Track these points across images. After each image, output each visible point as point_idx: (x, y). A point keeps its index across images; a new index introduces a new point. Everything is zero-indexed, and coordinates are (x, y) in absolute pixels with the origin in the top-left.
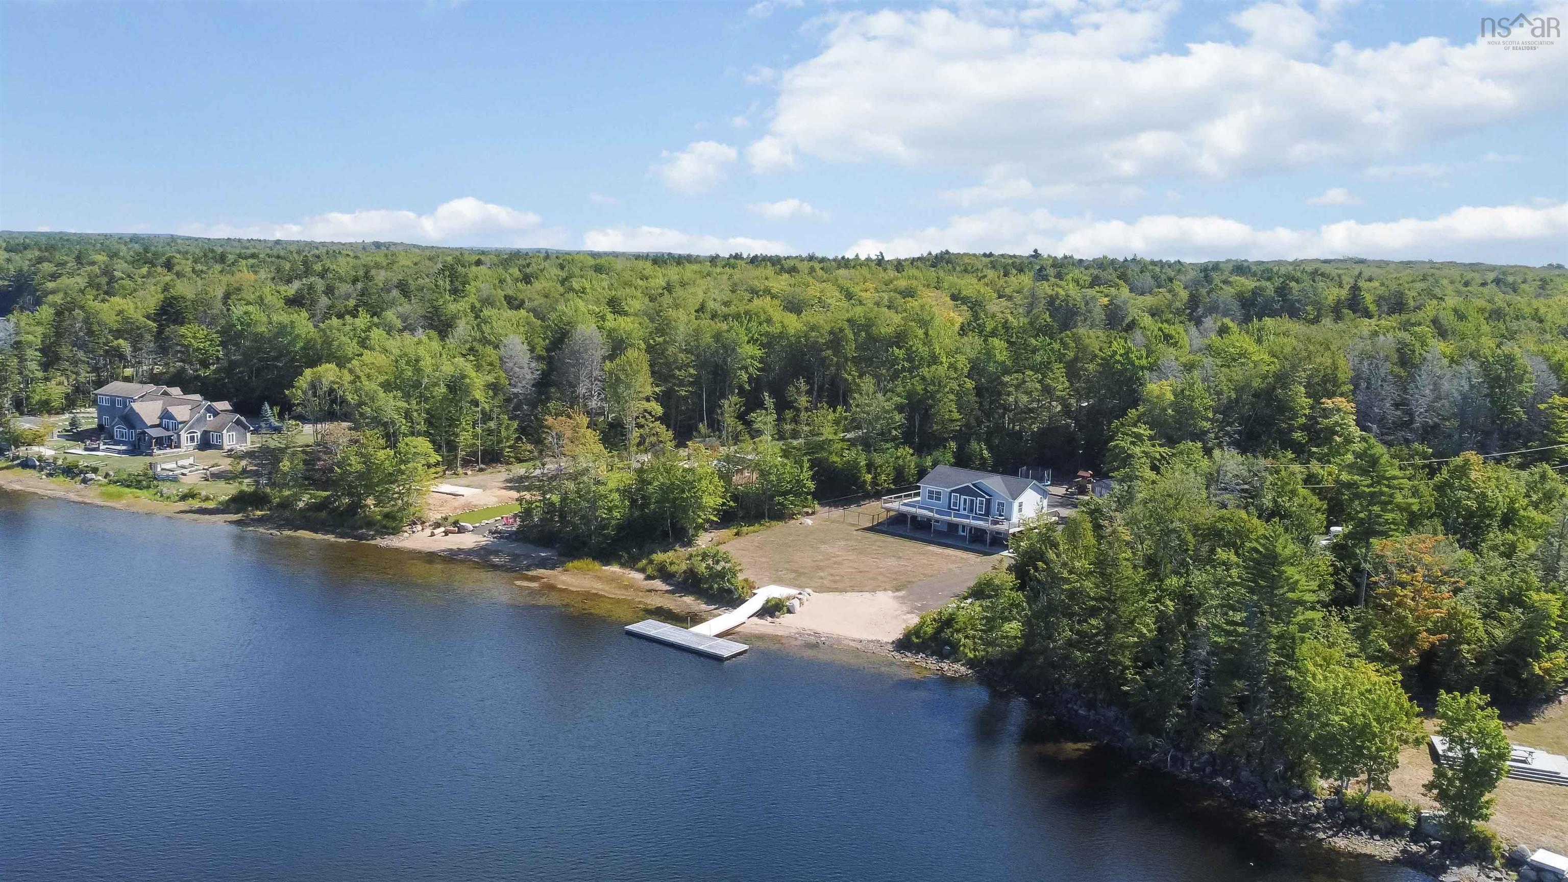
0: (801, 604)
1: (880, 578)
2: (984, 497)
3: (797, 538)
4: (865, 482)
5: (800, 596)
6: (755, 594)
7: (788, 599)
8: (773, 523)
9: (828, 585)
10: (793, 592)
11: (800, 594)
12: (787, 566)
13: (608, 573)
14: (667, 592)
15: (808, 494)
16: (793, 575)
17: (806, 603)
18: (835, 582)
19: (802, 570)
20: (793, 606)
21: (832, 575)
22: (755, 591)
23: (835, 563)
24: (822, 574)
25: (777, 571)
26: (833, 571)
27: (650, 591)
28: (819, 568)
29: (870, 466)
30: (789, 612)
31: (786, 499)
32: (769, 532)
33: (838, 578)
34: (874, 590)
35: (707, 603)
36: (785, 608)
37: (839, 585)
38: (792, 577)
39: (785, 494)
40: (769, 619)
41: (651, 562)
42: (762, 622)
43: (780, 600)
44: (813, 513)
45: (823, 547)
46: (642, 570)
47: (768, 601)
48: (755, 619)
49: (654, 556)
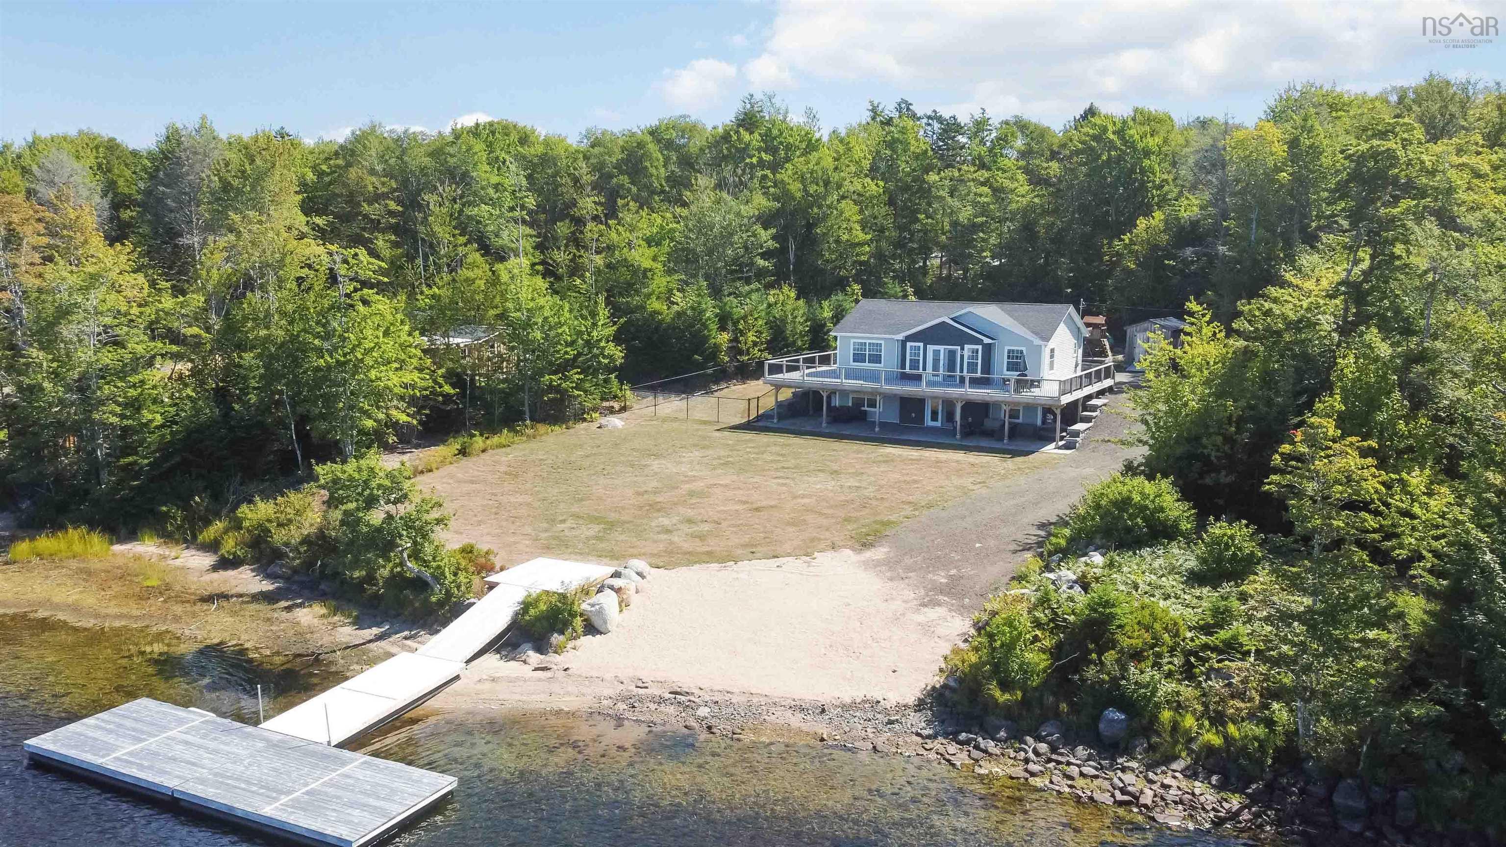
0: (623, 604)
1: (810, 518)
2: (978, 342)
3: (595, 451)
4: (717, 347)
5: (617, 582)
6: (492, 586)
7: (585, 591)
8: (542, 428)
9: (687, 546)
10: (598, 571)
11: (617, 575)
12: (575, 509)
13: (120, 561)
14: (256, 598)
15: (609, 370)
16: (594, 529)
17: (635, 599)
18: (702, 537)
19: (613, 516)
20: (600, 612)
21: (690, 521)
22: (492, 578)
23: (691, 494)
24: (666, 522)
25: (552, 521)
26: (690, 513)
27: (209, 599)
28: (655, 508)
29: (724, 321)
30: (591, 629)
31: (566, 378)
32: (534, 444)
33: (706, 527)
34: (806, 550)
35: (359, 623)
36: (578, 622)
37: (712, 544)
38: (591, 533)
39: (563, 368)
40: (534, 657)
41: (237, 525)
42: (512, 668)
43: (563, 597)
44: (624, 409)
45: (655, 465)
46: (213, 546)
47: (526, 606)
48: (491, 661)
49: (244, 510)
